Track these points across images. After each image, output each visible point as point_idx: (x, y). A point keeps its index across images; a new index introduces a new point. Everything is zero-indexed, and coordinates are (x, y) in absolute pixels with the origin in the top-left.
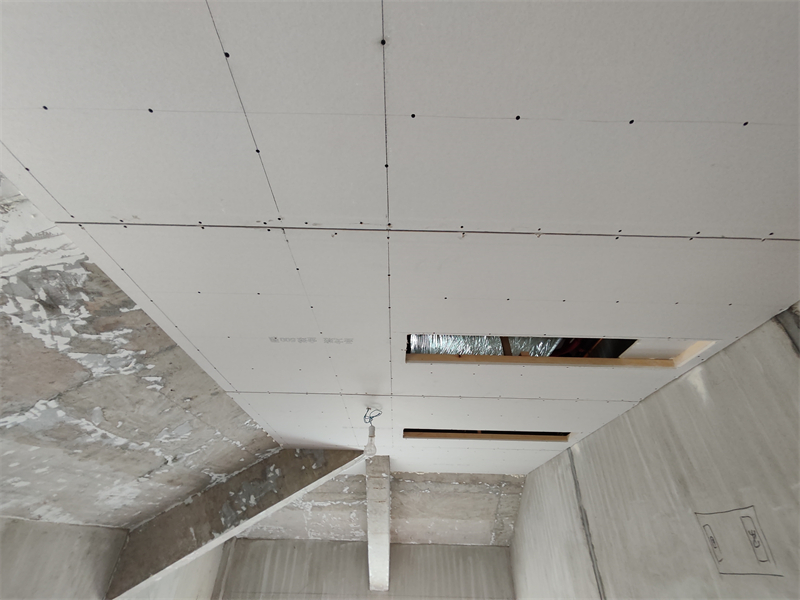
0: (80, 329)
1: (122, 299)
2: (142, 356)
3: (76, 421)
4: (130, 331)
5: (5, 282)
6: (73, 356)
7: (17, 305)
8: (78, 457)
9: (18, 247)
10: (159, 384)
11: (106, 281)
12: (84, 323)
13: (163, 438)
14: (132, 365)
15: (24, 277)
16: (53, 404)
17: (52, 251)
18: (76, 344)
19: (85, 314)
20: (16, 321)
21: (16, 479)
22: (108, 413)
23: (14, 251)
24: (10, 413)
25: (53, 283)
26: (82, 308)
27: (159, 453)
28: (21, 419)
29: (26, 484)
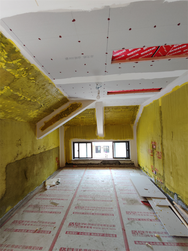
0: (6, 59)
2: (27, 70)
3: (16, 93)
4: (21, 60)
6: (8, 70)
8: (20, 104)
10: (34, 80)
13: (39, 98)
14: (25, 73)
16: (8, 87)
18: (7, 66)
19: (6, 53)
21: (8, 110)
22: (23, 90)
26: (4, 51)
27: (39, 103)
28: (2, 92)
29: (11, 111)
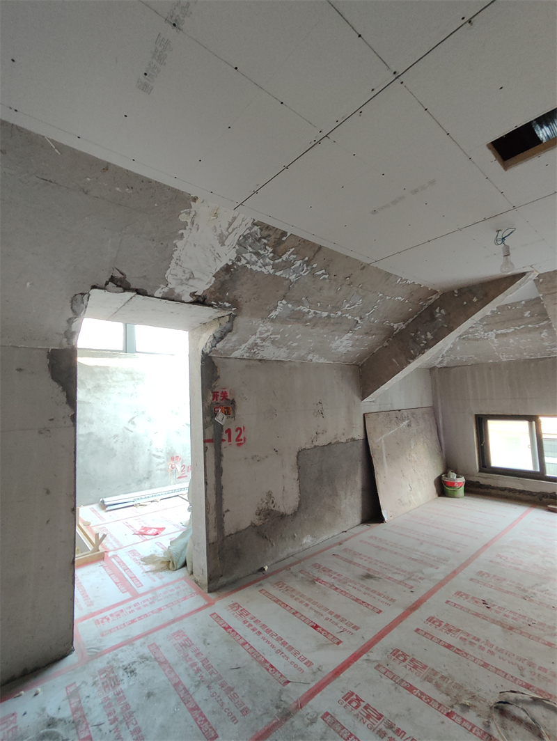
0: (273, 259)
1: (280, 233)
2: (307, 261)
3: (298, 308)
4: (293, 249)
5: (235, 250)
6: (278, 274)
7: (245, 258)
8: (310, 327)
9: (230, 230)
10: (325, 274)
11: (268, 227)
12: (272, 255)
13: (346, 307)
14: (305, 268)
15: (239, 244)
16: (284, 302)
17: (241, 225)
18: (276, 267)
19: (271, 250)
20: (248, 266)
21: (291, 342)
22: (310, 299)
23: (230, 234)
24: (272, 311)
25: (250, 240)
26: (267, 247)
27: (350, 317)
28: (277, 313)
29: (296, 344)
